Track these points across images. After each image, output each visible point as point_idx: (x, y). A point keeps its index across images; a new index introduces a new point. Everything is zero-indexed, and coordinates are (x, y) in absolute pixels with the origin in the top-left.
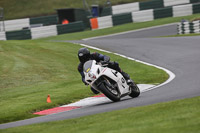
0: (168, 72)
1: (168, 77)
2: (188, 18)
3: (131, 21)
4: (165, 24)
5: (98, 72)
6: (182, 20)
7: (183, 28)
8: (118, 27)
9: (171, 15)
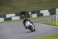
8: (38, 17)
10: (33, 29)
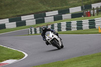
0: (24, 53)
1: (25, 55)
2: (33, 26)
3: (5, 28)
4: (22, 29)
5: (53, 36)
6: (31, 27)
7: (31, 31)
9: (25, 25)
10: (60, 45)
